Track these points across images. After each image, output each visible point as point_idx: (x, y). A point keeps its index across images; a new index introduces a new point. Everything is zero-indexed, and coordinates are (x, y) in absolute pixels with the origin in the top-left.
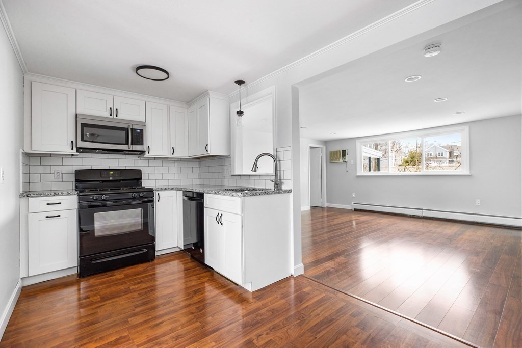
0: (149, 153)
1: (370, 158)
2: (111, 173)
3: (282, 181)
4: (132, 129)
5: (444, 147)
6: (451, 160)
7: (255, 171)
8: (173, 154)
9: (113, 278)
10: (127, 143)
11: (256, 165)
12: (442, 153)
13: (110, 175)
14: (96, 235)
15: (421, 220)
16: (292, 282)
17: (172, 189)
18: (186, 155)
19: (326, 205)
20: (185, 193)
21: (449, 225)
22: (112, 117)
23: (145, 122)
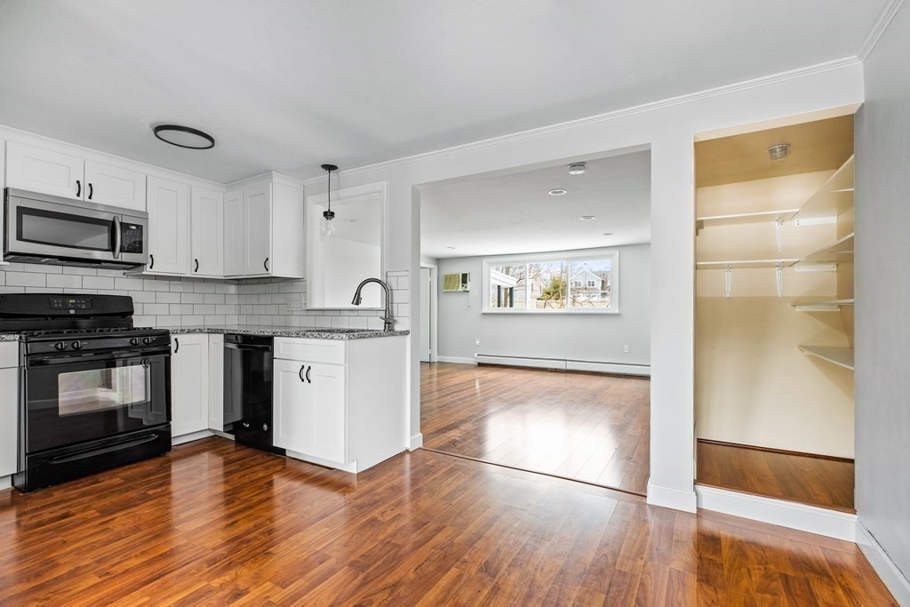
0: (151, 267)
1: (499, 287)
2: (71, 301)
3: (395, 318)
4: (121, 224)
5: (595, 273)
6: (603, 292)
7: (357, 304)
8: (196, 271)
9: (98, 487)
10: (113, 249)
11: (359, 295)
12: (593, 282)
13: (70, 305)
14: (61, 413)
15: (564, 375)
16: (408, 457)
17: (201, 331)
18: (219, 274)
19: (436, 359)
20: (229, 337)
21: (595, 378)
22: (81, 198)
23: (146, 213)
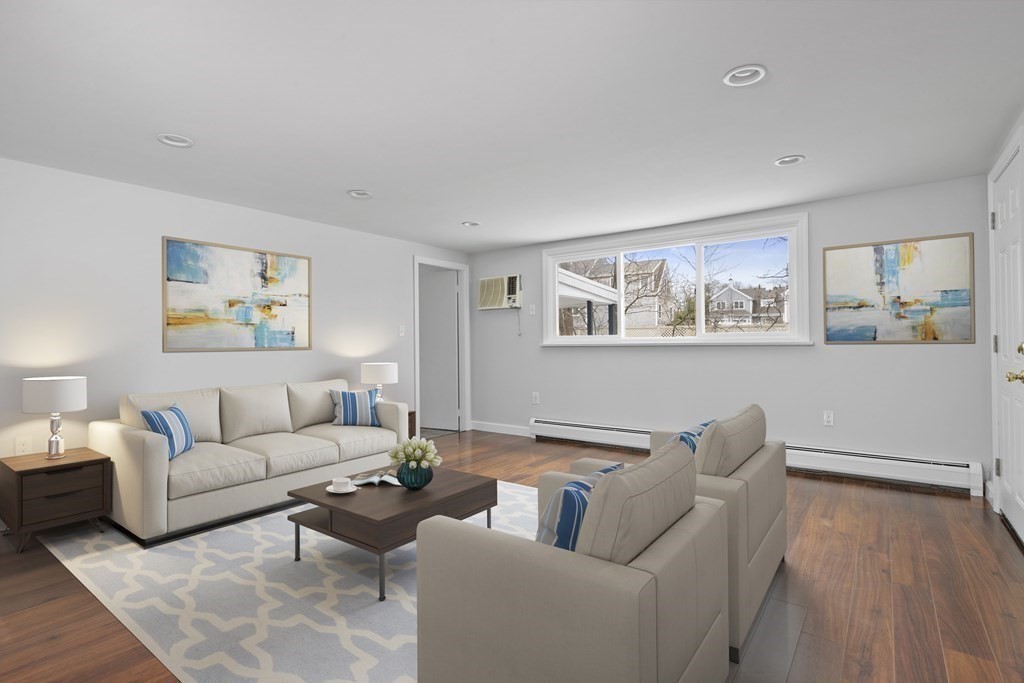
1: (590, 302)
5: (744, 291)
6: (755, 315)
12: (742, 303)
19: (469, 425)
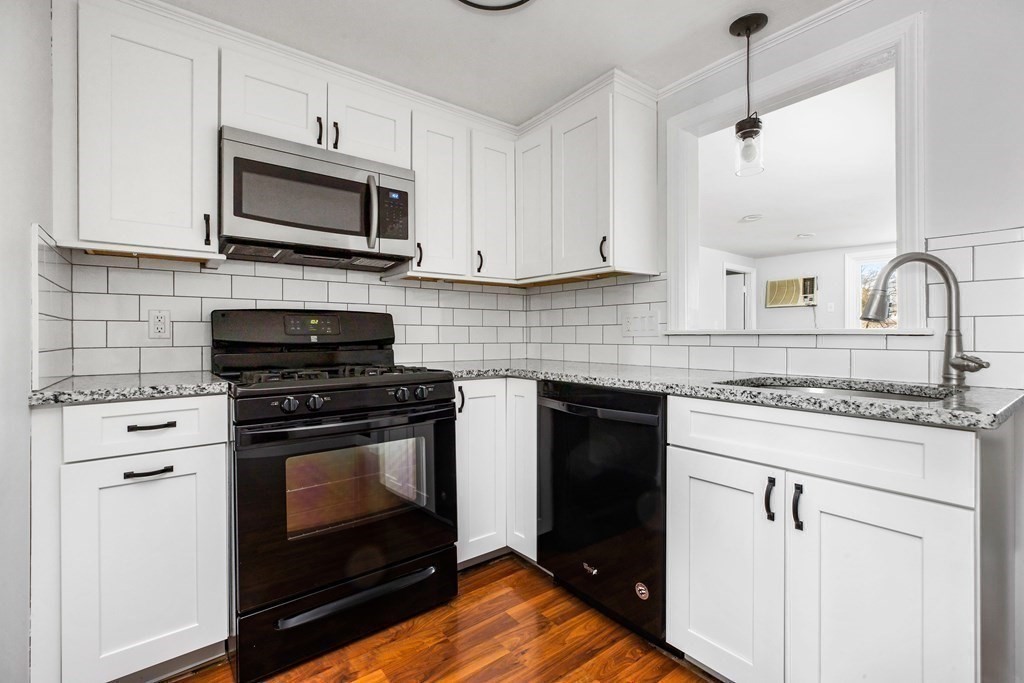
0: (419, 264)
2: (313, 322)
4: (379, 188)
8: (479, 270)
13: (312, 328)
18: (508, 274)
22: (323, 146)
23: (412, 171)
